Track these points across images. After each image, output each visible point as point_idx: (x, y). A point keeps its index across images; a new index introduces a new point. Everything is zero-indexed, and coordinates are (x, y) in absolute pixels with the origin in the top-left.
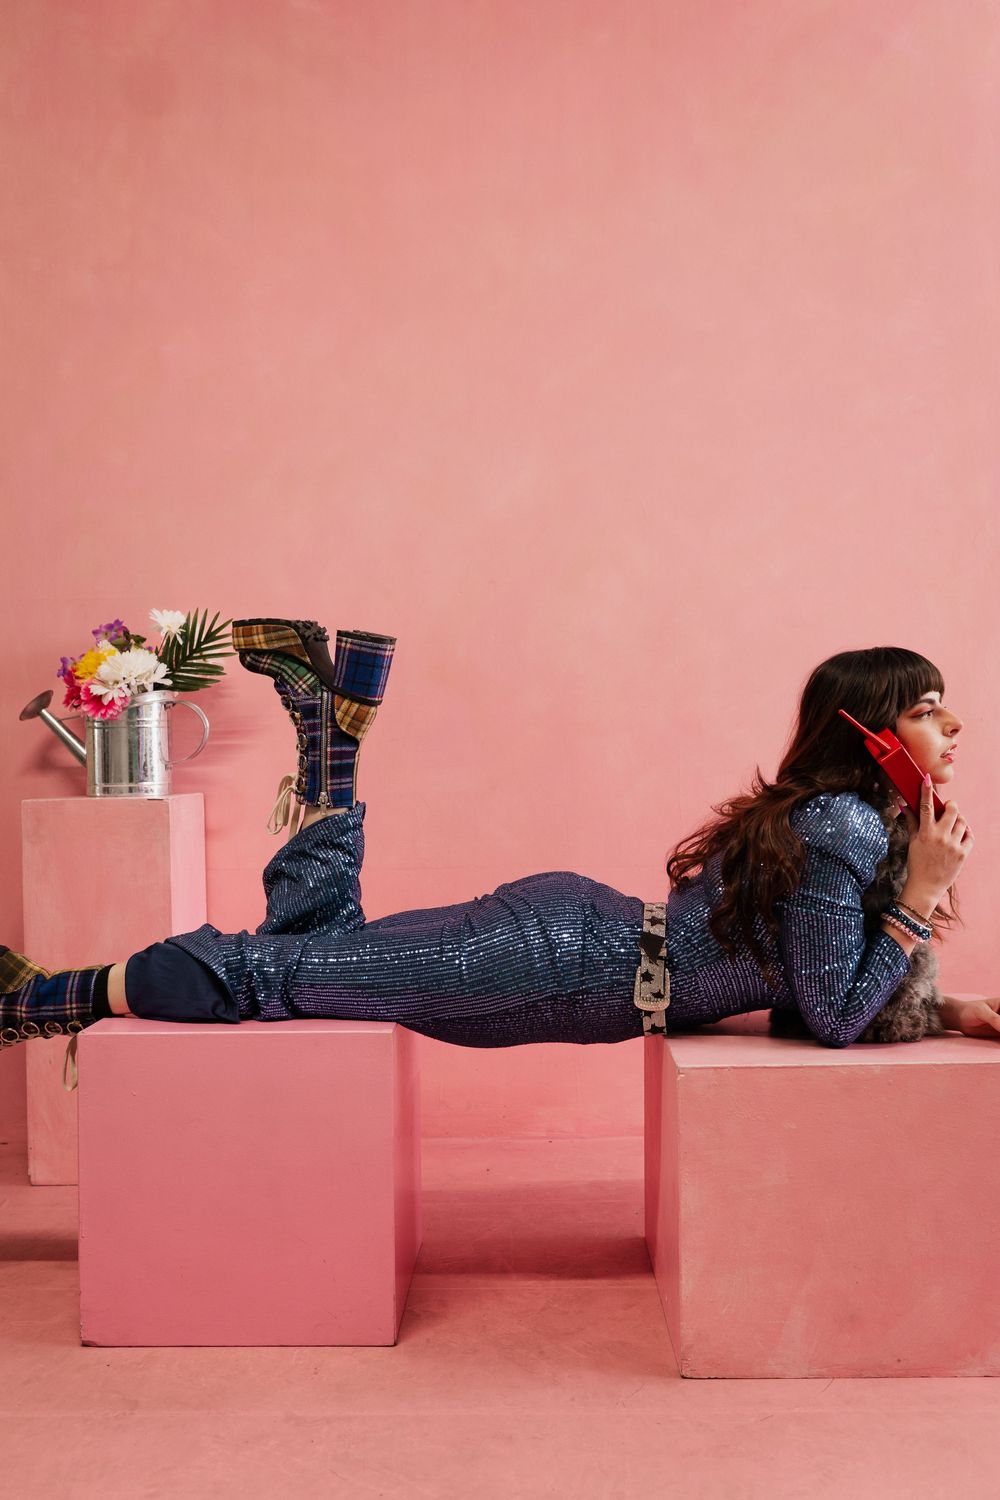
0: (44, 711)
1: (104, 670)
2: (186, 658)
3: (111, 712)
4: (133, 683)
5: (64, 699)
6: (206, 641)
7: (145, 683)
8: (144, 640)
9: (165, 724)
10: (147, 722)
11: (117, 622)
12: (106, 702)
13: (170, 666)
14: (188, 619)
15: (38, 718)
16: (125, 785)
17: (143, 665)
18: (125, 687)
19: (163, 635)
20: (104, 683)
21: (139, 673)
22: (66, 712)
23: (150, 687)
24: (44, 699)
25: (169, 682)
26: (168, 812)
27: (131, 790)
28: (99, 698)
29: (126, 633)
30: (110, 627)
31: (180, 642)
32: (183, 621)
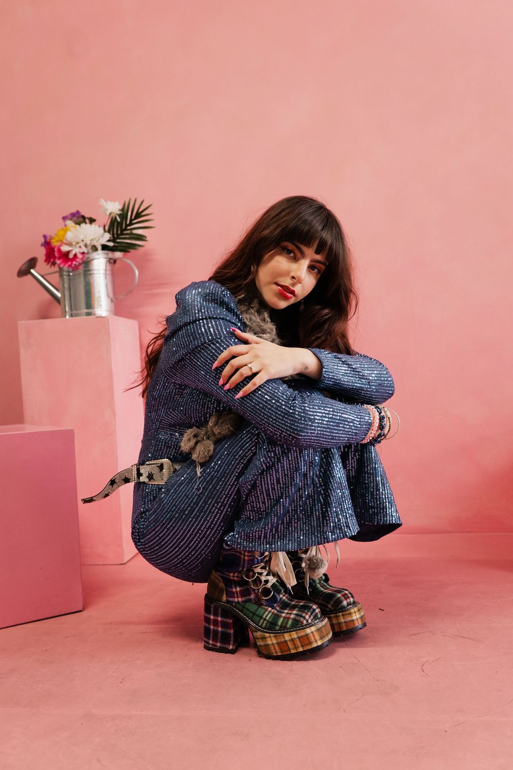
0: (32, 271)
1: (69, 236)
2: (122, 230)
3: (74, 263)
4: (88, 243)
5: (44, 260)
6: (136, 218)
7: (96, 244)
8: (95, 220)
9: (110, 273)
10: (97, 270)
11: (78, 212)
12: (71, 256)
13: (113, 235)
14: (123, 206)
15: (29, 276)
16: (84, 311)
17: (95, 233)
18: (83, 246)
19: (108, 213)
20: (70, 244)
21: (92, 238)
22: (47, 268)
23: (100, 248)
24: (32, 263)
25: (111, 244)
26: (109, 323)
27: (87, 314)
28: (68, 252)
29: (83, 216)
30: (73, 215)
31: (119, 220)
32: (120, 207)
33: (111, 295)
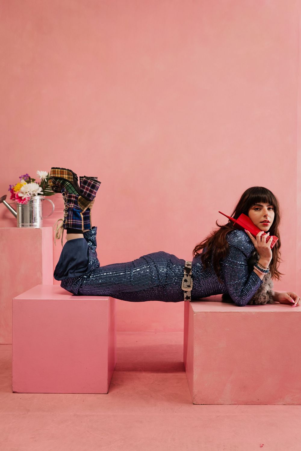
0: (4, 201)
1: (22, 189)
2: (47, 186)
3: (24, 202)
4: (31, 193)
5: (10, 197)
7: (35, 193)
8: (35, 180)
9: (41, 206)
10: (35, 205)
11: (27, 174)
12: (23, 199)
13: (43, 188)
14: (48, 174)
15: (2, 203)
16: (29, 224)
17: (34, 187)
18: (29, 194)
19: (41, 178)
20: (22, 193)
21: (33, 190)
22: (11, 201)
25: (42, 193)
26: (41, 232)
27: (30, 225)
28: (21, 197)
29: (29, 178)
30: (25, 176)
31: (46, 181)
32: (47, 174)
33: (41, 216)
